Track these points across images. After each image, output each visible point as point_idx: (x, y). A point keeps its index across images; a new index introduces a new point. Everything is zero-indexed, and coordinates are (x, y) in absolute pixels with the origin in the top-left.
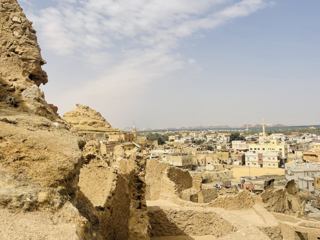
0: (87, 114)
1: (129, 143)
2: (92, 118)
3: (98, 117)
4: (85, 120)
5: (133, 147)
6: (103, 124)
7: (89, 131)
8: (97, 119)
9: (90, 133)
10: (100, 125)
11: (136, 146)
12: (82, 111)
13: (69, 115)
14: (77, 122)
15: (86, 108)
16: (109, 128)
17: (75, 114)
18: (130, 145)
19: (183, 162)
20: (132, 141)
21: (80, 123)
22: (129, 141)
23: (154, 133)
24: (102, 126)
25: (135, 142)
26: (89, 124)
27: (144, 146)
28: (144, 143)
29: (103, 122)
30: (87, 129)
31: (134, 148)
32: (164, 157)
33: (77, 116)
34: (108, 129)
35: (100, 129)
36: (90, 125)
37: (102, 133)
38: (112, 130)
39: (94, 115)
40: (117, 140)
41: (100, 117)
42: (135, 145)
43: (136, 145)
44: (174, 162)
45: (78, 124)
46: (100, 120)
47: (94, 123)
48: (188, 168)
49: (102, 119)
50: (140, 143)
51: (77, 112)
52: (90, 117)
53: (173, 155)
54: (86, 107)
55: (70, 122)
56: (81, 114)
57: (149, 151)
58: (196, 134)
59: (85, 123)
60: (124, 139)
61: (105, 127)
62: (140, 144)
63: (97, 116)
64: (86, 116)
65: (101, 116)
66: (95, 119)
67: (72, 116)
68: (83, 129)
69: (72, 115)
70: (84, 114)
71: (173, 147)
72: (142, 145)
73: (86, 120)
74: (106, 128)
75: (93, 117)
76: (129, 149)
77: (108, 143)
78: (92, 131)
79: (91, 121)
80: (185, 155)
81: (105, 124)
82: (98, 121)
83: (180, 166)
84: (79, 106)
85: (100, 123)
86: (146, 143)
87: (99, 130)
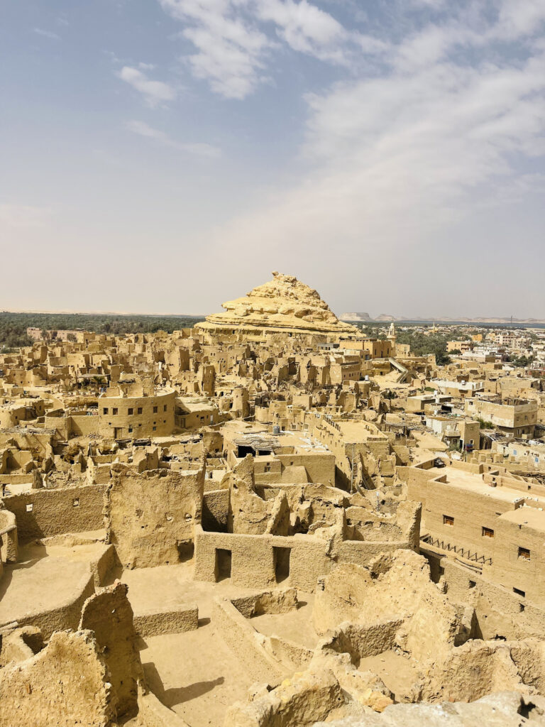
0: (292, 294)
1: (382, 361)
2: (303, 302)
3: (315, 301)
4: (291, 304)
5: (389, 370)
6: (324, 315)
7: (297, 328)
8: (313, 305)
9: (300, 334)
10: (317, 316)
11: (396, 368)
12: (284, 288)
13: (259, 293)
14: (275, 309)
15: (292, 282)
16: (335, 323)
17: (270, 293)
18: (384, 365)
19: (517, 418)
20: (387, 357)
21: (280, 311)
22: (382, 357)
23: (405, 329)
24: (322, 319)
25: (394, 359)
26: (297, 313)
27: (411, 368)
28: (412, 361)
29: (324, 310)
30: (295, 325)
31: (391, 371)
32: (472, 403)
33: (273, 297)
34: (334, 325)
35: (318, 324)
36: (299, 316)
37: (323, 334)
38: (341, 329)
39: (307, 296)
40: (358, 353)
41: (318, 301)
42: (393, 366)
43: (396, 365)
44: (494, 418)
45: (277, 313)
46: (319, 307)
47: (307, 312)
48: (526, 431)
49: (322, 304)
50: (404, 361)
51: (275, 289)
52: (299, 299)
53: (492, 402)
54: (291, 279)
55: (262, 309)
56: (283, 293)
57: (426, 381)
58: (505, 339)
59: (290, 311)
60: (371, 353)
61: (327, 321)
62: (403, 365)
63: (311, 297)
64: (292, 297)
65: (319, 299)
66: (308, 303)
67: (265, 297)
68: (285, 324)
69: (264, 294)
70: (287, 294)
71: (476, 376)
72: (407, 367)
73: (292, 306)
74: (329, 325)
75: (305, 301)
76: (382, 374)
77: (344, 362)
78: (304, 329)
79: (300, 308)
80: (522, 403)
81: (326, 316)
82: (314, 308)
83: (507, 426)
84: (278, 276)
85: (319, 313)
86: (417, 362)
87: (317, 327)
